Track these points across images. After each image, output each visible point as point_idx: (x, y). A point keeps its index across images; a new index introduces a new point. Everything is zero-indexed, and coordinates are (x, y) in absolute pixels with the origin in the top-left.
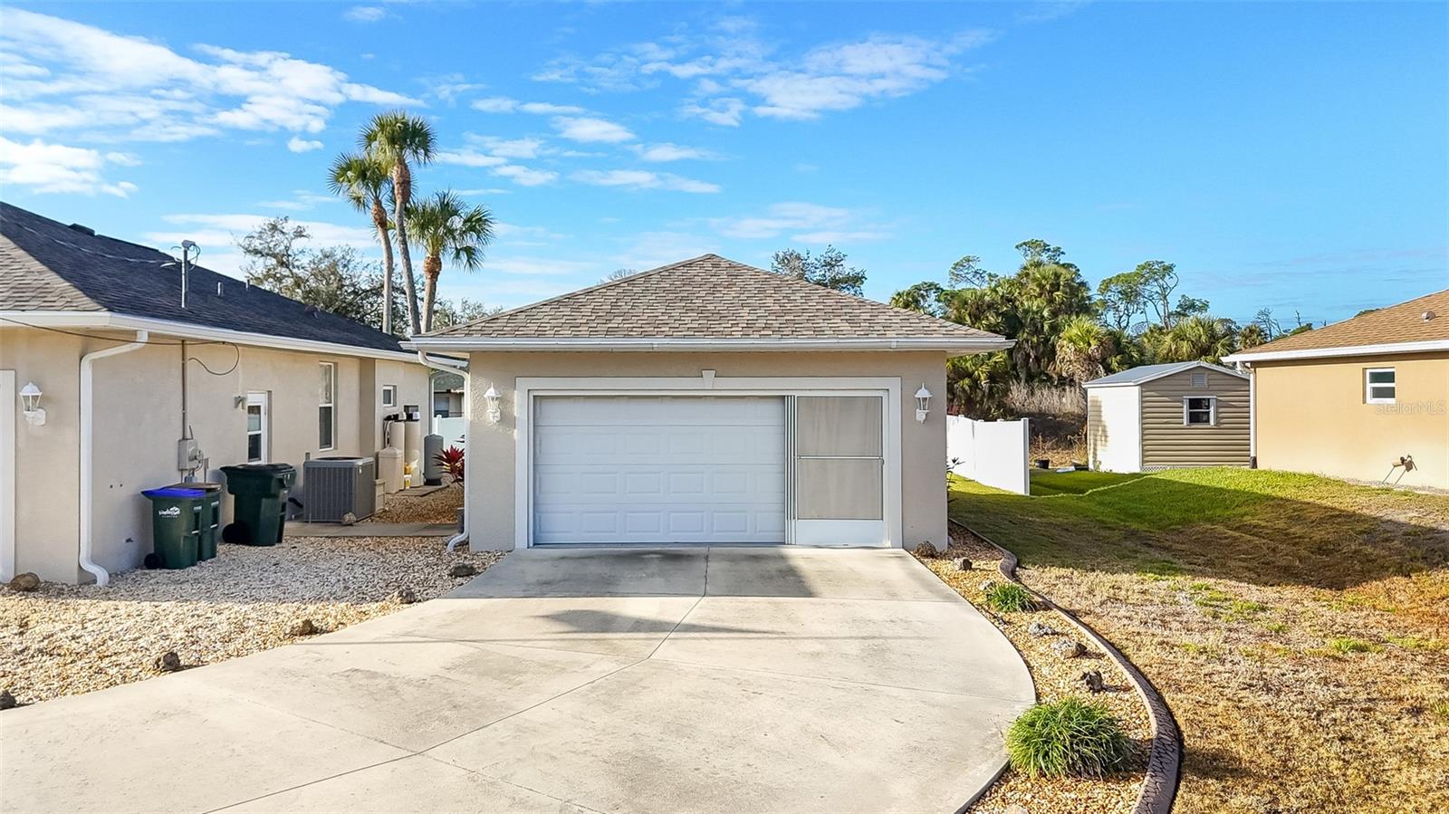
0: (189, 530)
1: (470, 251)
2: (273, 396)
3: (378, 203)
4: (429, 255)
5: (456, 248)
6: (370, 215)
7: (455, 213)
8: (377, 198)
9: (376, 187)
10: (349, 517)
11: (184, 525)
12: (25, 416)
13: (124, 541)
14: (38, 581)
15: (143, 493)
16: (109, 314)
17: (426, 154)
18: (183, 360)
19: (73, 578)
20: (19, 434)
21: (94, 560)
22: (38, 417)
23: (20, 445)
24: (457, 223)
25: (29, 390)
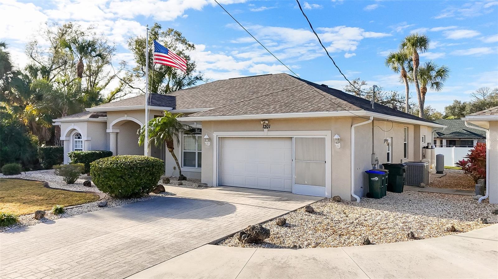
0: (381, 186)
1: (437, 84)
2: (393, 139)
3: (403, 69)
4: (422, 86)
5: (432, 83)
6: (400, 74)
7: (432, 70)
8: (403, 67)
9: (402, 63)
10: (422, 184)
11: (379, 183)
12: (335, 145)
13: (360, 188)
14: (341, 199)
15: (365, 172)
16: (364, 111)
17: (425, 48)
18: (373, 126)
19: (349, 199)
20: (332, 151)
21: (355, 193)
22: (338, 145)
23: (332, 154)
24: (433, 74)
25: (336, 137)
